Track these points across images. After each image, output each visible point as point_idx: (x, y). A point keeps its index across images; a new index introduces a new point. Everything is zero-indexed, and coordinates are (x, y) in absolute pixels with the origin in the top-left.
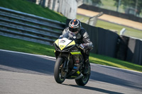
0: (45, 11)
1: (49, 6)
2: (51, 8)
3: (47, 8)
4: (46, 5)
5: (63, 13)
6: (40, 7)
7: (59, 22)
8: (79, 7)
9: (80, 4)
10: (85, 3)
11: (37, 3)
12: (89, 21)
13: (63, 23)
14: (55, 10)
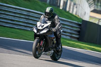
0: (67, 14)
1: (69, 10)
2: (71, 12)
3: (68, 12)
4: (67, 9)
5: (80, 15)
6: (63, 11)
7: (76, 22)
8: (91, 11)
9: (92, 9)
10: (96, 8)
11: (61, 8)
12: (99, 21)
13: (80, 23)
14: (74, 13)
